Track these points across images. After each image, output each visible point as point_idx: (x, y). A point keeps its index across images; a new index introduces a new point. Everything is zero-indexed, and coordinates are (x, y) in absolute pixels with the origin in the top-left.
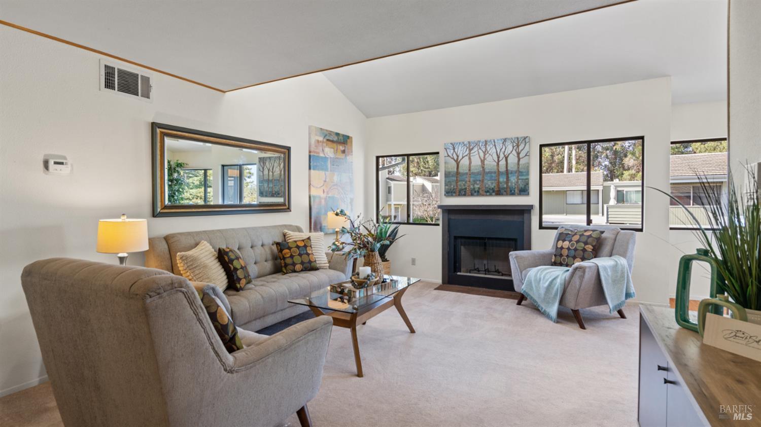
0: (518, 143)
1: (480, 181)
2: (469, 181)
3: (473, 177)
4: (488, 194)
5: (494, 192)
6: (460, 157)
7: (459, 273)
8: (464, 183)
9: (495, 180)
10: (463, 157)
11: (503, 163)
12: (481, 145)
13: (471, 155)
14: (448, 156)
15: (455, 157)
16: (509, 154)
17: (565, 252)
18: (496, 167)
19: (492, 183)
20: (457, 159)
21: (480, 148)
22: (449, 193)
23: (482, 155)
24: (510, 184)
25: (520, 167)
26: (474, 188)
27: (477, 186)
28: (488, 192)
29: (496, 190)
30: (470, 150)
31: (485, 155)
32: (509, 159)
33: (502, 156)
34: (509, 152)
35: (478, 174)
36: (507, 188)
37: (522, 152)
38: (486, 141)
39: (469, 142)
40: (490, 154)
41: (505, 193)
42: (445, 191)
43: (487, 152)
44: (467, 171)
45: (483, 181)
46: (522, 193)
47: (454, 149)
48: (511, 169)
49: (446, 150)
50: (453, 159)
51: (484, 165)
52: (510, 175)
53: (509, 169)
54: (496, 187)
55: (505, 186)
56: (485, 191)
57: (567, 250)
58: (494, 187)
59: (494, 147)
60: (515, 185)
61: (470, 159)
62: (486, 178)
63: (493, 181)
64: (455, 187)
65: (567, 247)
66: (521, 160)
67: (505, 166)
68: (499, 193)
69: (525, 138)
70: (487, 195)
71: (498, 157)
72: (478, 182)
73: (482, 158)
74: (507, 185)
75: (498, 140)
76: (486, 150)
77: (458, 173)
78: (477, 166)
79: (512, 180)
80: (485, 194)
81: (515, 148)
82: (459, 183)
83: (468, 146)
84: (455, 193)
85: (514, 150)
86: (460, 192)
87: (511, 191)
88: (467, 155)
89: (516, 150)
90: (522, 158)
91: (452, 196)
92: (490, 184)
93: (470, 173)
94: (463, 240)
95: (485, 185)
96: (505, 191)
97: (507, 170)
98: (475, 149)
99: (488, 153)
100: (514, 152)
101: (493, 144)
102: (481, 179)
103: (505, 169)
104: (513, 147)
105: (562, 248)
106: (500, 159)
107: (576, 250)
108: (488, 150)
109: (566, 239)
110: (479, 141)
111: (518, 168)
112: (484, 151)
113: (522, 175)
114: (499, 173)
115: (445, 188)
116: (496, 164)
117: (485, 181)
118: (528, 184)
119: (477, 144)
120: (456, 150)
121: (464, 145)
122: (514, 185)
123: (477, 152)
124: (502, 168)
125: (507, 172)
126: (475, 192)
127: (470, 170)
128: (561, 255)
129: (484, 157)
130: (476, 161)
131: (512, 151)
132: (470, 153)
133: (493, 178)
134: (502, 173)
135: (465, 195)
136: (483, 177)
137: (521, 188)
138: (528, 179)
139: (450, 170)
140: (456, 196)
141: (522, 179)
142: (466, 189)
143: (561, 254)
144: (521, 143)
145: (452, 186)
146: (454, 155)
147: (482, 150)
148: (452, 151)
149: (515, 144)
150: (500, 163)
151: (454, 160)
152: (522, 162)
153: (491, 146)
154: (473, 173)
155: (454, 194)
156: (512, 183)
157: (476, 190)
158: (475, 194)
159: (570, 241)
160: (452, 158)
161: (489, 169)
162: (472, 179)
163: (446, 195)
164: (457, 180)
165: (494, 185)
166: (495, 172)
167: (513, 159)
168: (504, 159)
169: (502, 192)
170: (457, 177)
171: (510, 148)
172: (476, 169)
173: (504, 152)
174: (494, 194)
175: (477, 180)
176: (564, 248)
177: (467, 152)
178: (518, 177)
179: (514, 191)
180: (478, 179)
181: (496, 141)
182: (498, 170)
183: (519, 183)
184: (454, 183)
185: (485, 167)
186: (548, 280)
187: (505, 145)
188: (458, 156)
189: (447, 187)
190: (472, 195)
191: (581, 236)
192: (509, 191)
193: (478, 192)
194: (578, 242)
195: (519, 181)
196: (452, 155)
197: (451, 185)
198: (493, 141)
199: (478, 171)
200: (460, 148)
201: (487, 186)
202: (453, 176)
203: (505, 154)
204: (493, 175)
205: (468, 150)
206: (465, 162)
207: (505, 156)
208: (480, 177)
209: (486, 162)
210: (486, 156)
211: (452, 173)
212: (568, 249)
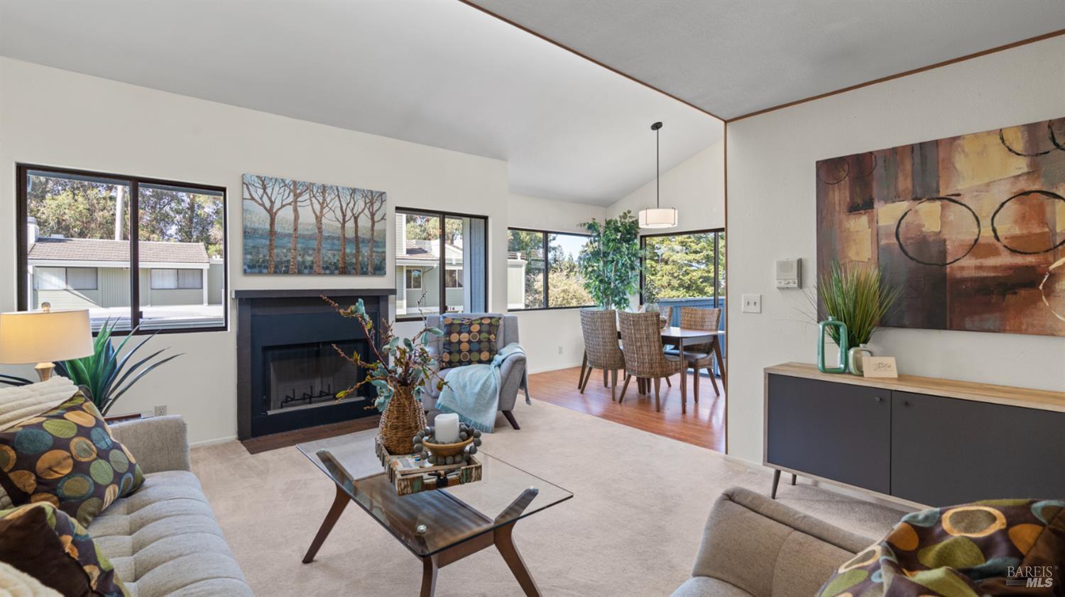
0: (372, 198)
1: (314, 250)
2: (295, 250)
3: (303, 243)
4: (328, 272)
5: (337, 269)
6: (277, 205)
7: (270, 413)
8: (285, 251)
9: (340, 250)
10: (283, 206)
11: (350, 224)
12: (315, 190)
13: (299, 204)
14: (253, 198)
15: (268, 204)
16: (360, 213)
17: (465, 347)
18: (339, 231)
19: (334, 255)
20: (272, 207)
21: (314, 196)
22: (253, 267)
23: (317, 207)
24: (360, 258)
25: (375, 234)
26: (304, 262)
27: (309, 259)
28: (327, 268)
29: (340, 266)
30: (297, 196)
31: (322, 208)
32: (359, 219)
33: (349, 214)
34: (360, 210)
35: (311, 238)
36: (356, 264)
37: (378, 213)
38: (324, 187)
39: (295, 183)
40: (330, 209)
41: (354, 271)
42: (245, 264)
43: (325, 205)
44: (291, 231)
45: (319, 250)
46: (377, 272)
47: (264, 188)
48: (363, 236)
49: (248, 188)
50: (263, 205)
51: (321, 224)
52: (361, 245)
53: (359, 235)
54: (341, 262)
55: (354, 260)
56: (323, 268)
57: (467, 344)
58: (338, 261)
59: (337, 198)
60: (368, 259)
61: (296, 211)
62: (324, 245)
63: (336, 252)
64: (268, 258)
65: (467, 340)
66: (376, 224)
67: (354, 229)
68: (344, 271)
69: (382, 194)
70: (325, 274)
71: (344, 216)
72: (311, 252)
73: (318, 214)
74: (357, 259)
75: (343, 189)
76: (324, 200)
77: (272, 232)
78: (310, 224)
79: (364, 251)
80: (323, 272)
81: (368, 205)
82: (275, 251)
83: (292, 187)
84: (266, 267)
85: (366, 209)
86: (276, 267)
87: (362, 269)
88: (290, 204)
89: (369, 209)
90: (378, 221)
91: (260, 273)
92: (329, 255)
93: (295, 234)
94: (277, 352)
95: (323, 258)
96: (354, 269)
97: (357, 237)
98: (306, 196)
99: (327, 206)
100: (366, 211)
101: (337, 194)
102: (316, 247)
103: (354, 235)
104: (366, 204)
105: (460, 342)
106: (347, 218)
107: (480, 342)
108: (328, 200)
109: (462, 330)
110: (313, 184)
111: (373, 235)
112: (321, 201)
113: (378, 247)
114: (345, 240)
115: (244, 259)
116: (340, 225)
117: (323, 251)
118: (384, 259)
119: (309, 187)
120: (269, 191)
121: (285, 185)
122: (366, 259)
123: (308, 202)
124: (350, 233)
125: (357, 240)
126: (306, 268)
127: (295, 230)
128: (460, 352)
129: (321, 212)
130: (307, 217)
131: (364, 209)
132: (296, 201)
133: (336, 247)
134: (349, 241)
135: (286, 273)
136: (320, 243)
137: (376, 264)
138: (384, 252)
139: (256, 226)
140: (269, 274)
141: (378, 252)
142: (288, 261)
143: (460, 350)
144: (377, 200)
145: (261, 256)
146: (265, 199)
147: (318, 200)
148: (260, 191)
149: (368, 200)
150: (346, 225)
151: (265, 208)
152: (377, 226)
153: (333, 196)
154: (304, 237)
155: (265, 271)
156: (363, 257)
157: (308, 264)
158: (306, 271)
159: (470, 332)
160: (260, 204)
161: (329, 232)
162: (299, 246)
163: (249, 270)
164: (271, 245)
165: (337, 257)
166: (338, 239)
167: (364, 222)
168: (353, 218)
169: (349, 269)
170: (271, 240)
171: (361, 204)
172: (308, 230)
173: (353, 209)
174: (337, 272)
175: (308, 248)
176: (462, 342)
177: (291, 199)
178: (372, 248)
179: (367, 269)
180: (310, 246)
181: (340, 189)
182: (344, 235)
183: (374, 257)
184: (265, 251)
185: (323, 227)
186: (477, 383)
187: (353, 198)
188: (272, 203)
189: (249, 257)
190: (300, 273)
191: (481, 324)
192: (360, 268)
193: (311, 267)
194: (480, 332)
195: (374, 254)
196: (261, 199)
197: (258, 253)
198: (335, 188)
199: (311, 233)
200: (276, 188)
201: (326, 259)
202: (262, 237)
203: (354, 212)
204: (336, 242)
205: (292, 194)
206: (285, 215)
207: (353, 215)
208: (314, 244)
209: (324, 221)
210: (325, 211)
211: (260, 232)
212: (469, 342)
